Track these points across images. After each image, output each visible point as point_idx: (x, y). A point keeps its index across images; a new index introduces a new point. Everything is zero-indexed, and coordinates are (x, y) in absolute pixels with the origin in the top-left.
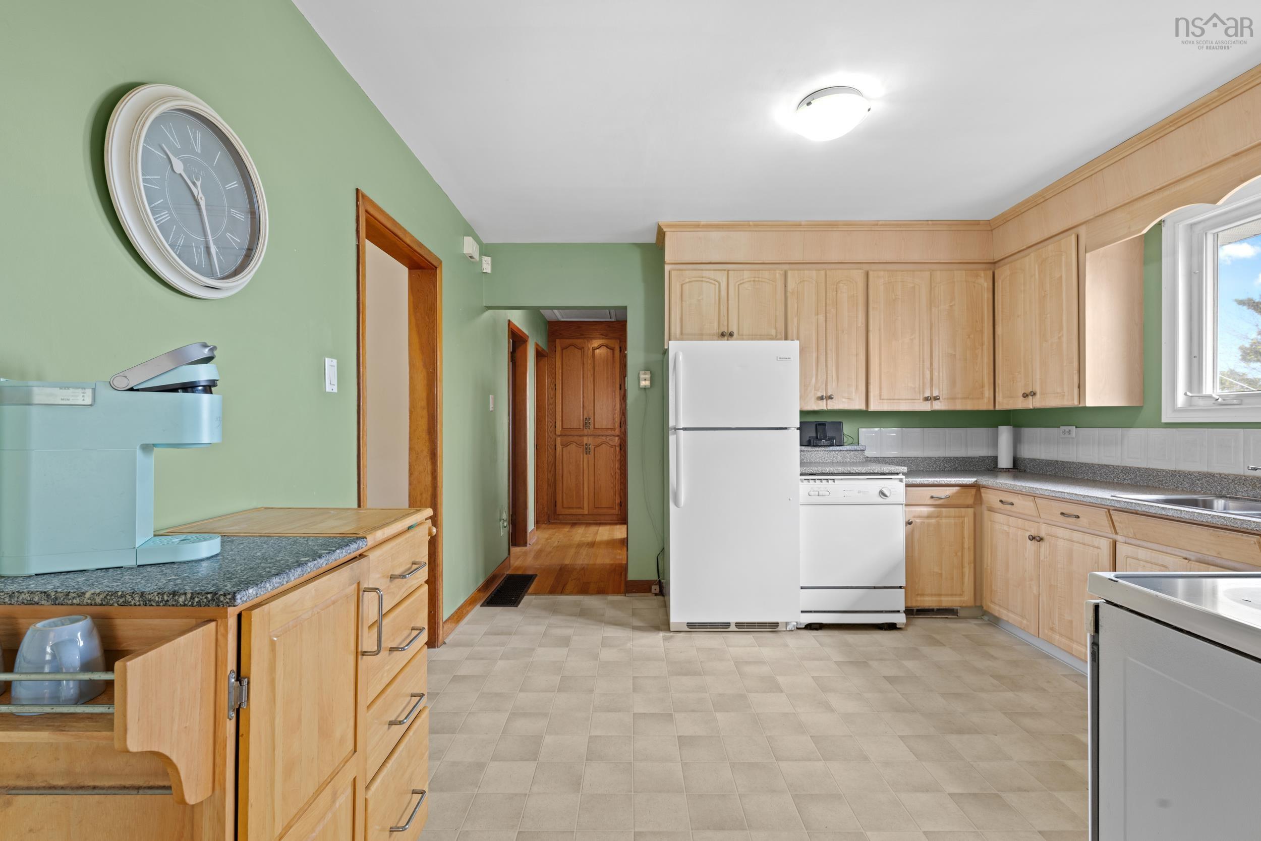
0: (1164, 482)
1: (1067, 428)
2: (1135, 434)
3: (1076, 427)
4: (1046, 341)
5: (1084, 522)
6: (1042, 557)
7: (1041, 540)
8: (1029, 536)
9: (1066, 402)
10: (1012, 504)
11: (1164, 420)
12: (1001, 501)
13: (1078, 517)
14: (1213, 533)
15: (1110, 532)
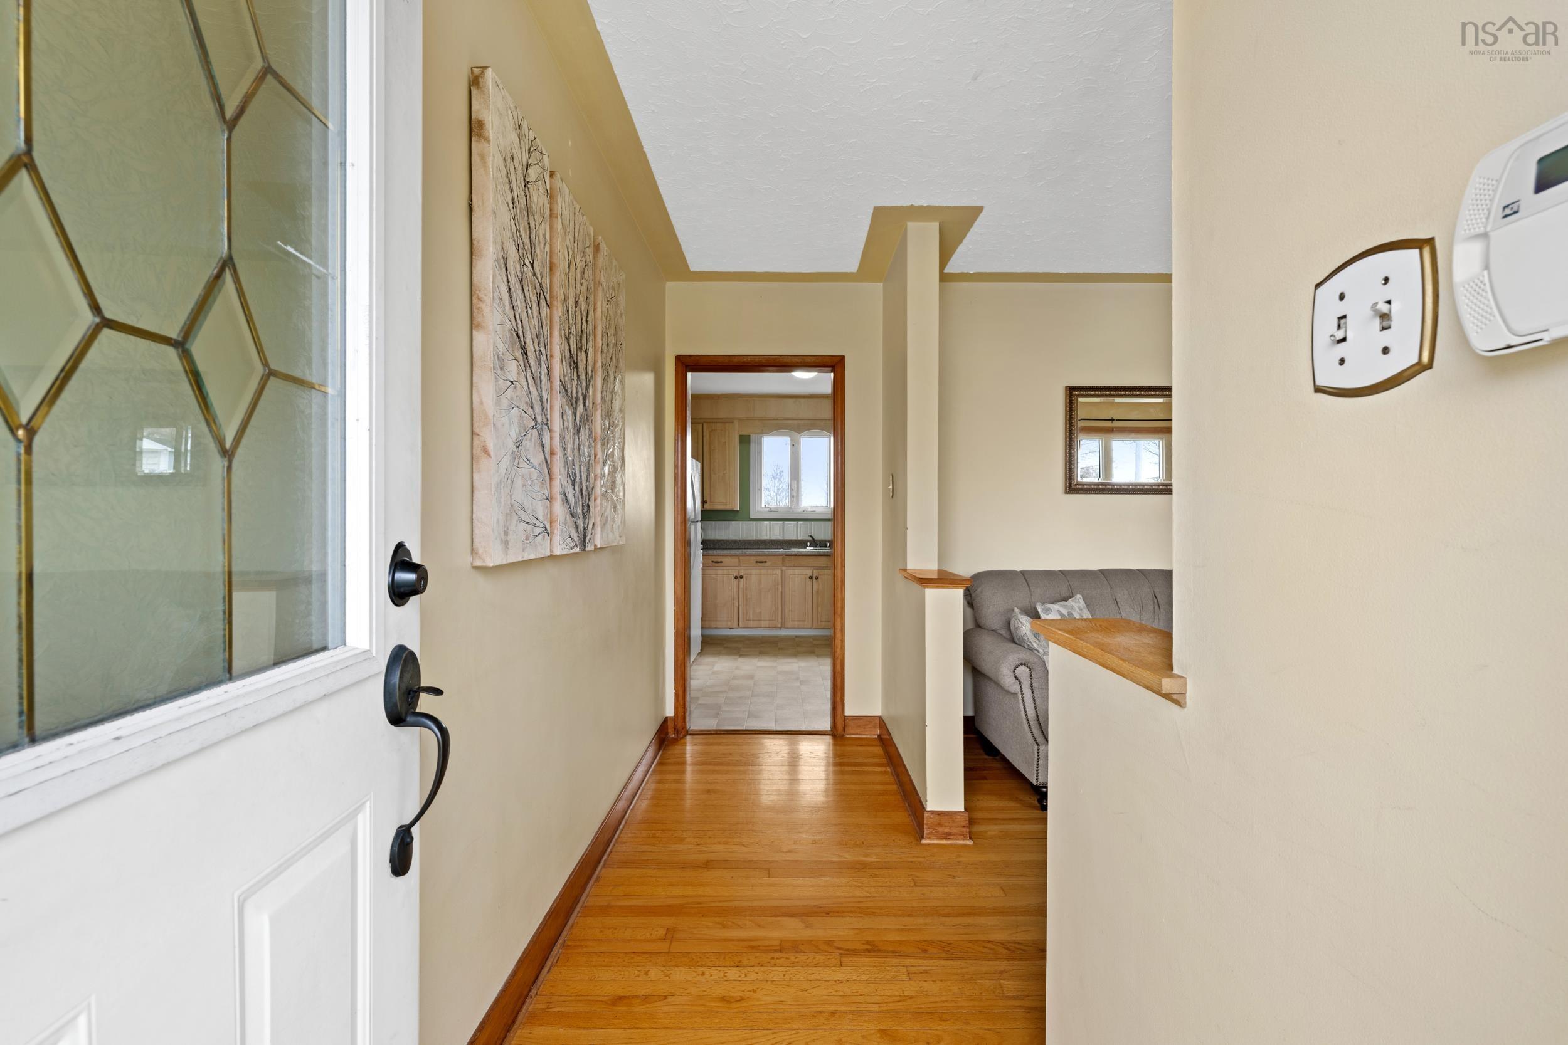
2: (738, 525)
4: (715, 474)
5: (769, 563)
6: (741, 586)
7: (741, 577)
8: (733, 578)
9: (728, 507)
10: (721, 562)
11: (751, 517)
12: (713, 562)
13: (766, 562)
14: (828, 558)
15: (782, 566)
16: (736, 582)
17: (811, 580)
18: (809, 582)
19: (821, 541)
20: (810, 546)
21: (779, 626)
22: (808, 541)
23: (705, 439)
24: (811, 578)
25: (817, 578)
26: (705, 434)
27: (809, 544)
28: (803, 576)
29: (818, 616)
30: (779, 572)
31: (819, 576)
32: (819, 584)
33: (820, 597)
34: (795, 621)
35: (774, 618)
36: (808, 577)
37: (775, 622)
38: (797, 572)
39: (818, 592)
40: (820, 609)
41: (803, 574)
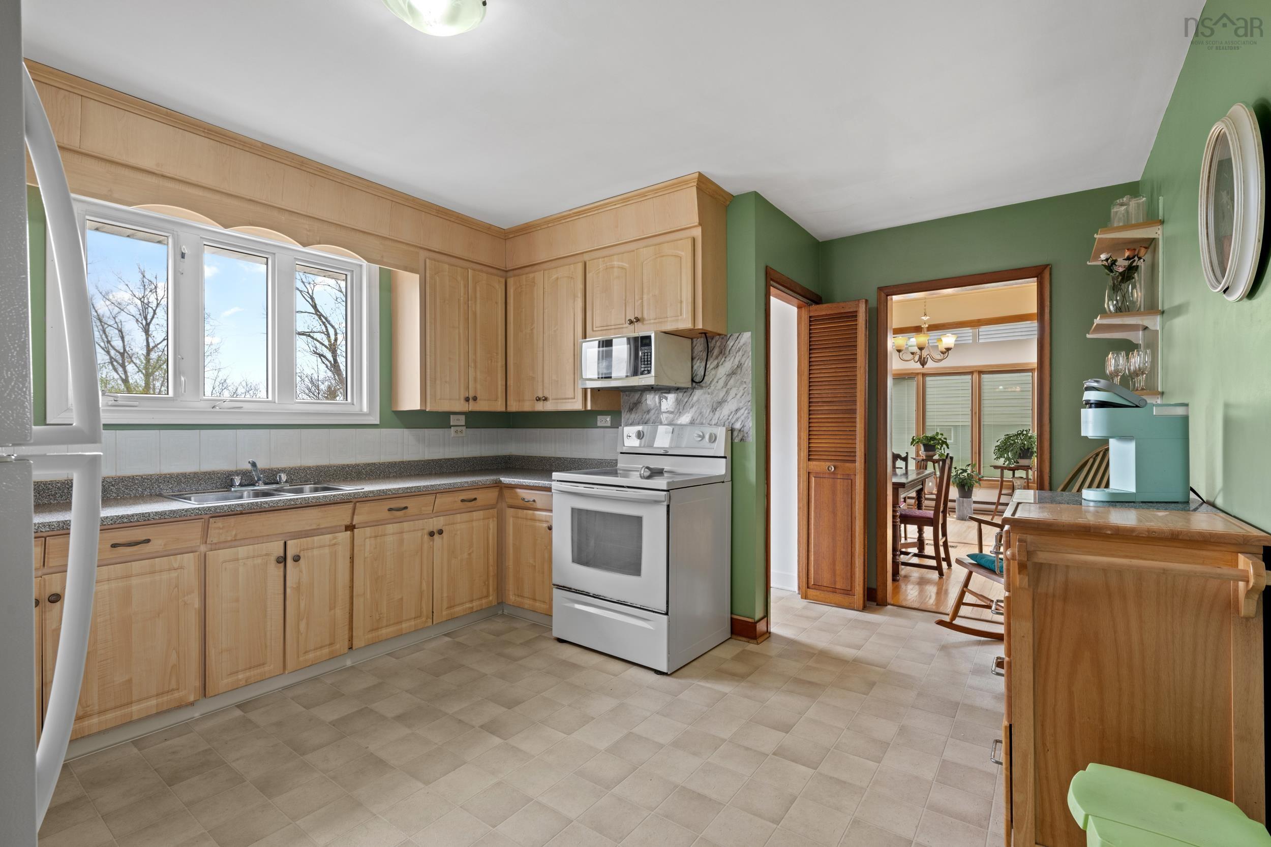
5: (157, 545)
7: (55, 598)
13: (148, 541)
14: (323, 509)
15: (199, 544)
17: (282, 565)
18: (274, 571)
20: (242, 486)
21: (190, 698)
24: (280, 560)
25: (297, 559)
27: (237, 480)
28: (259, 561)
29: (298, 642)
30: (189, 560)
31: (302, 552)
32: (301, 571)
33: (303, 600)
34: (237, 672)
35: (174, 685)
36: (273, 559)
37: (176, 695)
38: (242, 551)
39: (298, 588)
40: (303, 625)
41: (258, 556)
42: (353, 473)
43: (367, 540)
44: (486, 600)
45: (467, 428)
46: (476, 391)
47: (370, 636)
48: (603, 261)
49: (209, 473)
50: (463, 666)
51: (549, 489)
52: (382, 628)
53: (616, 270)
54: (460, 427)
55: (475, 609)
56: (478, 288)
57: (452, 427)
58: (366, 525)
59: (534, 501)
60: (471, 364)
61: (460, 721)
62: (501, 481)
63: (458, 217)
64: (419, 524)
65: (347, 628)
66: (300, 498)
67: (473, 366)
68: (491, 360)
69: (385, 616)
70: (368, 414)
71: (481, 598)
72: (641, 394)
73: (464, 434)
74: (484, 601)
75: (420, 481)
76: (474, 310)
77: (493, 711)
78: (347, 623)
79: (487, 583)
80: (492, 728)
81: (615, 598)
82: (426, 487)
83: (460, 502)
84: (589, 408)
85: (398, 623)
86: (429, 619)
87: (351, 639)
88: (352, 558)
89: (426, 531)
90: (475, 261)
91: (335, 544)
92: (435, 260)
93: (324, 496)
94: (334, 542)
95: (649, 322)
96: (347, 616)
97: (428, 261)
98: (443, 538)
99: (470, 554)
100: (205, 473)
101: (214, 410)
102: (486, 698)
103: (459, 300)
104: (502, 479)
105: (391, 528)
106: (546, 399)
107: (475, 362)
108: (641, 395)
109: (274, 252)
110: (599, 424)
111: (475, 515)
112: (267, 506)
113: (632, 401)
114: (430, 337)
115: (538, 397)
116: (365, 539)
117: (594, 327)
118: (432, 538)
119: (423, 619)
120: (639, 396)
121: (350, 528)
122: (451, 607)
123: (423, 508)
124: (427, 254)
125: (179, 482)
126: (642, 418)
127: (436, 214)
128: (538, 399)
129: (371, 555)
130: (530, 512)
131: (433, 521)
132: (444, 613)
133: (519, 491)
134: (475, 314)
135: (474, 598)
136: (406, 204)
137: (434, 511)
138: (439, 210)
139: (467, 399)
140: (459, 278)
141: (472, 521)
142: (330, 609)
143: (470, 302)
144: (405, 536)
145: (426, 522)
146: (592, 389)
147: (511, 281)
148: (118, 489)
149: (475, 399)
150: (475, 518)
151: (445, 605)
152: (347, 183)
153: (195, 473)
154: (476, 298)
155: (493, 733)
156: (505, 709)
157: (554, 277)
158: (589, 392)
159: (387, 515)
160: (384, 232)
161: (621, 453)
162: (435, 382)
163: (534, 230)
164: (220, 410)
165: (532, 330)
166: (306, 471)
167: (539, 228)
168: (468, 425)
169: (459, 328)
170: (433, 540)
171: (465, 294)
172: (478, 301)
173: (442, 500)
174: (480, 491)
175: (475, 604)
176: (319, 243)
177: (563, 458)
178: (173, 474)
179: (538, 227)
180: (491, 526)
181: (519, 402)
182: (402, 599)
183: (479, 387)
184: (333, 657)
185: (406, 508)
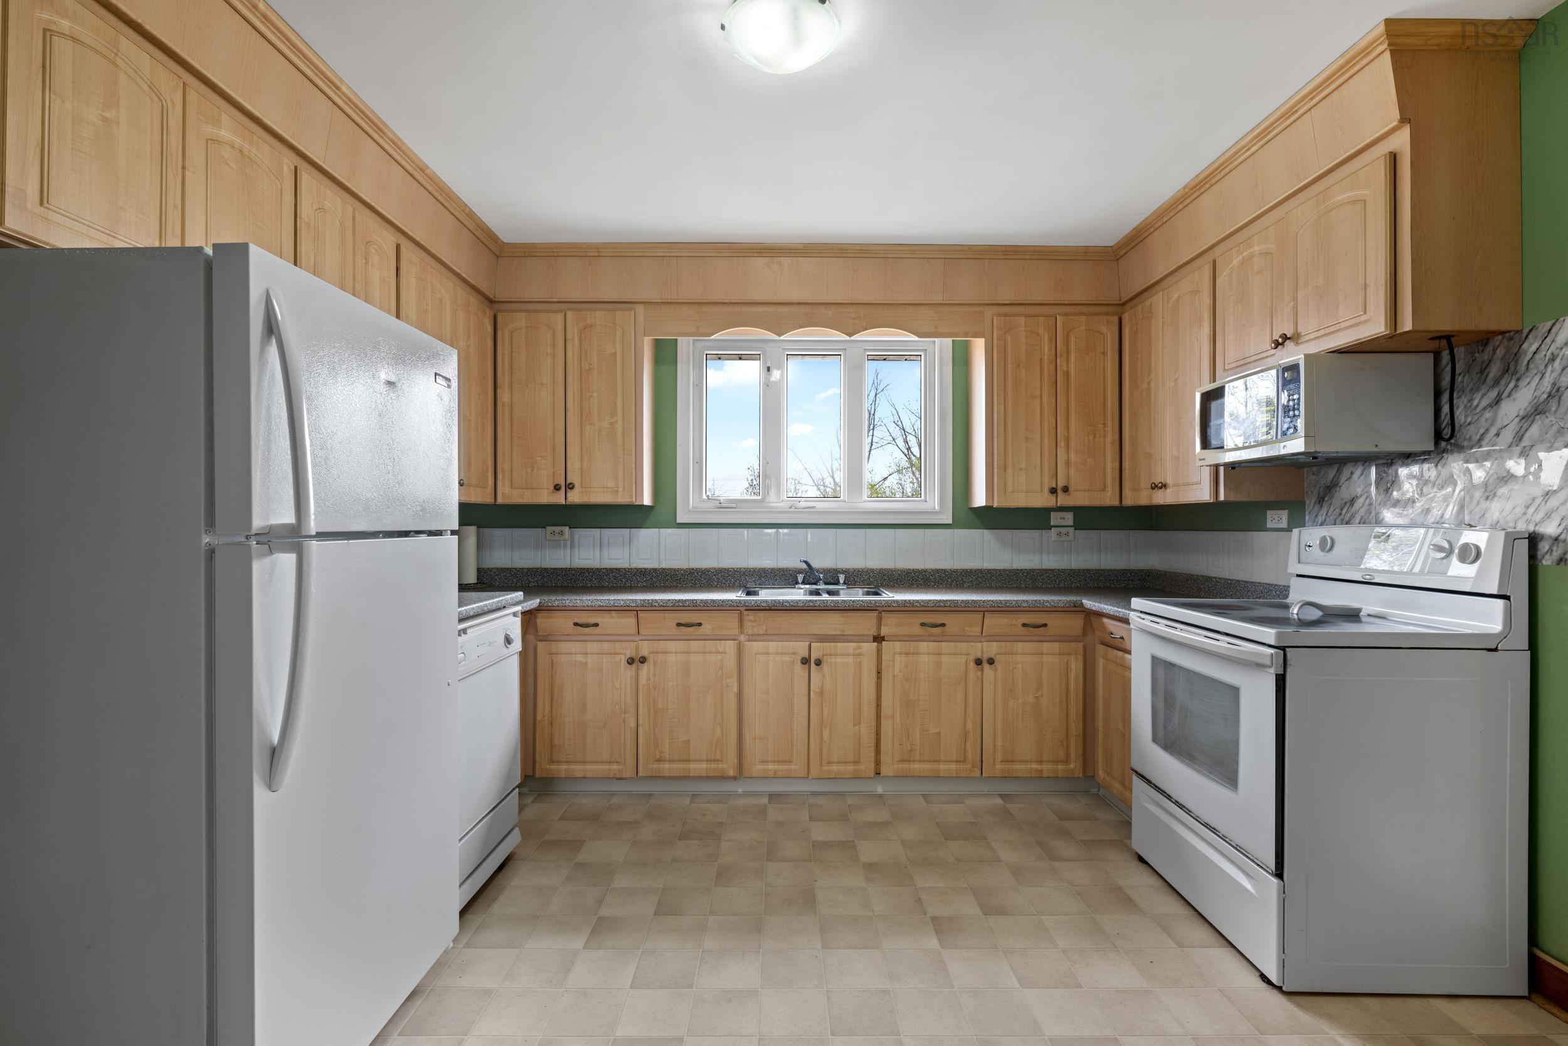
0: (682, 580)
1: (557, 529)
2: (646, 536)
3: (570, 528)
4: (591, 424)
5: (706, 629)
6: (643, 681)
7: (643, 660)
8: (624, 663)
9: (621, 499)
10: (596, 625)
11: (679, 521)
12: (576, 624)
13: (700, 624)
14: (845, 614)
15: (737, 633)
16: (628, 672)
17: (806, 666)
18: (800, 671)
19: (826, 571)
20: (804, 583)
21: (731, 773)
22: (800, 571)
23: (569, 345)
24: (805, 661)
25: (818, 663)
26: (569, 336)
27: (800, 578)
28: (787, 658)
29: (821, 749)
30: (730, 646)
31: (825, 657)
32: (824, 677)
33: (826, 706)
34: (767, 762)
35: (718, 757)
36: (799, 658)
37: (721, 766)
38: (772, 646)
39: (821, 693)
40: (826, 734)
41: (786, 654)
42: (920, 580)
43: (897, 656)
44: (1064, 767)
45: (1075, 529)
46: (1068, 477)
47: (900, 766)
48: (1238, 251)
49: (783, 570)
50: (985, 839)
51: (1126, 621)
52: (914, 761)
53: (1256, 259)
54: (1065, 528)
55: (1045, 774)
56: (1072, 339)
57: (1052, 529)
58: (897, 638)
59: (1122, 638)
60: (1061, 443)
61: (919, 900)
62: (1082, 604)
63: (1034, 252)
64: (963, 646)
65: (873, 749)
66: (819, 600)
67: (1063, 445)
68: (1094, 434)
69: (918, 748)
70: (940, 512)
71: (1056, 762)
72: (1338, 469)
73: (1071, 537)
74: (1060, 767)
75: (983, 595)
76: (1065, 369)
77: (968, 908)
78: (873, 744)
79: (1065, 743)
80: (943, 927)
81: (1206, 818)
82: (967, 602)
83: (1020, 626)
84: (1222, 498)
85: (935, 761)
86: (976, 769)
87: (878, 763)
88: (879, 673)
89: (972, 658)
90: (1067, 302)
91: (859, 655)
92: (1005, 315)
93: (842, 600)
94: (858, 652)
95: (1308, 337)
96: (873, 736)
97: (995, 318)
98: (996, 670)
99: (1037, 698)
100: (780, 570)
101: (791, 510)
102: (971, 889)
103: (1041, 359)
104: (1085, 601)
105: (924, 646)
106: (1164, 486)
107: (1067, 440)
108: (1339, 471)
109: (844, 348)
110: (1269, 525)
111: (1046, 647)
112: (788, 604)
113: (1322, 482)
114: (998, 414)
115: (1154, 483)
116: (894, 654)
117: (1226, 364)
118: (980, 666)
119: (968, 766)
120: (1334, 473)
121: (878, 639)
122: (1007, 762)
123: (966, 628)
124: (996, 309)
125: (760, 576)
126: (1340, 514)
127: (1003, 257)
128: (1155, 487)
129: (901, 674)
130: (1120, 654)
131: (982, 646)
132: (998, 767)
133: (1106, 620)
134: (1067, 374)
135: (1045, 758)
136: (962, 256)
137: (983, 634)
138: (1005, 251)
139: (1053, 491)
140: (1041, 331)
141: (1042, 654)
142: (855, 725)
143: (1058, 360)
144: (945, 659)
145: (972, 646)
146: (1226, 465)
147: (1126, 318)
148: (718, 579)
149: (1066, 489)
150: (1045, 651)
151: (999, 757)
152: (890, 256)
153: (773, 569)
154: (1068, 352)
155: (937, 932)
156: (978, 911)
157: (1175, 296)
158: (1222, 469)
159: (920, 631)
160: (937, 298)
161: (1298, 576)
162: (1005, 470)
163: (1146, 234)
164: (796, 510)
165: (1149, 383)
166: (869, 574)
167: (1153, 229)
168: (1077, 526)
169: (1041, 396)
170: (982, 670)
171: (1050, 350)
172: (1073, 356)
173: (991, 621)
174: (1053, 615)
175: (1045, 767)
176: (866, 329)
177: (1216, 578)
178: (756, 569)
179: (1151, 227)
180: (1073, 666)
181: (1135, 491)
182: (939, 734)
183: (1072, 472)
184: (857, 778)
185: (943, 625)
